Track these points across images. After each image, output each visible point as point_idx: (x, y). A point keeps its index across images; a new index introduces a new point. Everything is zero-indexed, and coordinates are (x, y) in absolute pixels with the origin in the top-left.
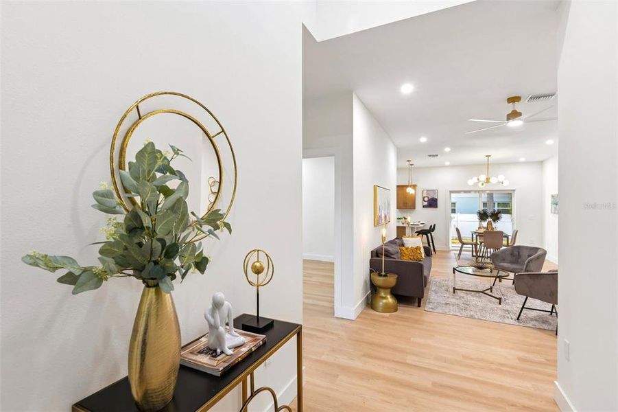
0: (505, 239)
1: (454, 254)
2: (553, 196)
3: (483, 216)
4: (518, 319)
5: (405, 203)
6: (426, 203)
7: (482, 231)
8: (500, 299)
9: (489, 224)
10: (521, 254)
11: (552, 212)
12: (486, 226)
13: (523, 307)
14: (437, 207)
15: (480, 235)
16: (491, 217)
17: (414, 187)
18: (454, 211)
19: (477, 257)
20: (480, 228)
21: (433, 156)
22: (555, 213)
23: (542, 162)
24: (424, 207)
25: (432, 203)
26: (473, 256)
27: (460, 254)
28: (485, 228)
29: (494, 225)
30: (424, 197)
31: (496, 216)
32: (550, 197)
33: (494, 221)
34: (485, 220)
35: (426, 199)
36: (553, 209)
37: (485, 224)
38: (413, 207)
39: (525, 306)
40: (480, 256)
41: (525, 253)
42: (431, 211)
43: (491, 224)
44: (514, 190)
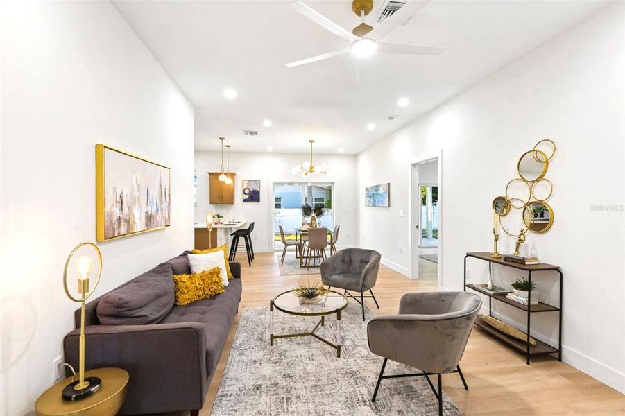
0: (329, 236)
1: (277, 257)
2: (367, 189)
3: (307, 210)
4: (373, 400)
5: (220, 196)
6: (246, 197)
7: (306, 228)
8: (338, 348)
9: (313, 219)
10: (352, 258)
11: (366, 205)
12: (309, 221)
13: (381, 377)
14: (259, 201)
15: (304, 234)
16: (315, 211)
17: (232, 175)
18: (278, 206)
19: (301, 257)
20: (303, 224)
21: (251, 133)
22: (369, 206)
23: (356, 156)
24: (245, 201)
25: (254, 197)
26: (297, 257)
27: (283, 256)
28: (308, 224)
29: (317, 220)
30: (244, 190)
31: (319, 211)
32: (365, 190)
33: (318, 215)
34: (308, 215)
35: (247, 191)
36: (368, 202)
37: (308, 219)
38: (231, 201)
39: (384, 375)
40: (304, 257)
41: (357, 259)
42: (252, 206)
43: (315, 220)
44: (333, 183)
